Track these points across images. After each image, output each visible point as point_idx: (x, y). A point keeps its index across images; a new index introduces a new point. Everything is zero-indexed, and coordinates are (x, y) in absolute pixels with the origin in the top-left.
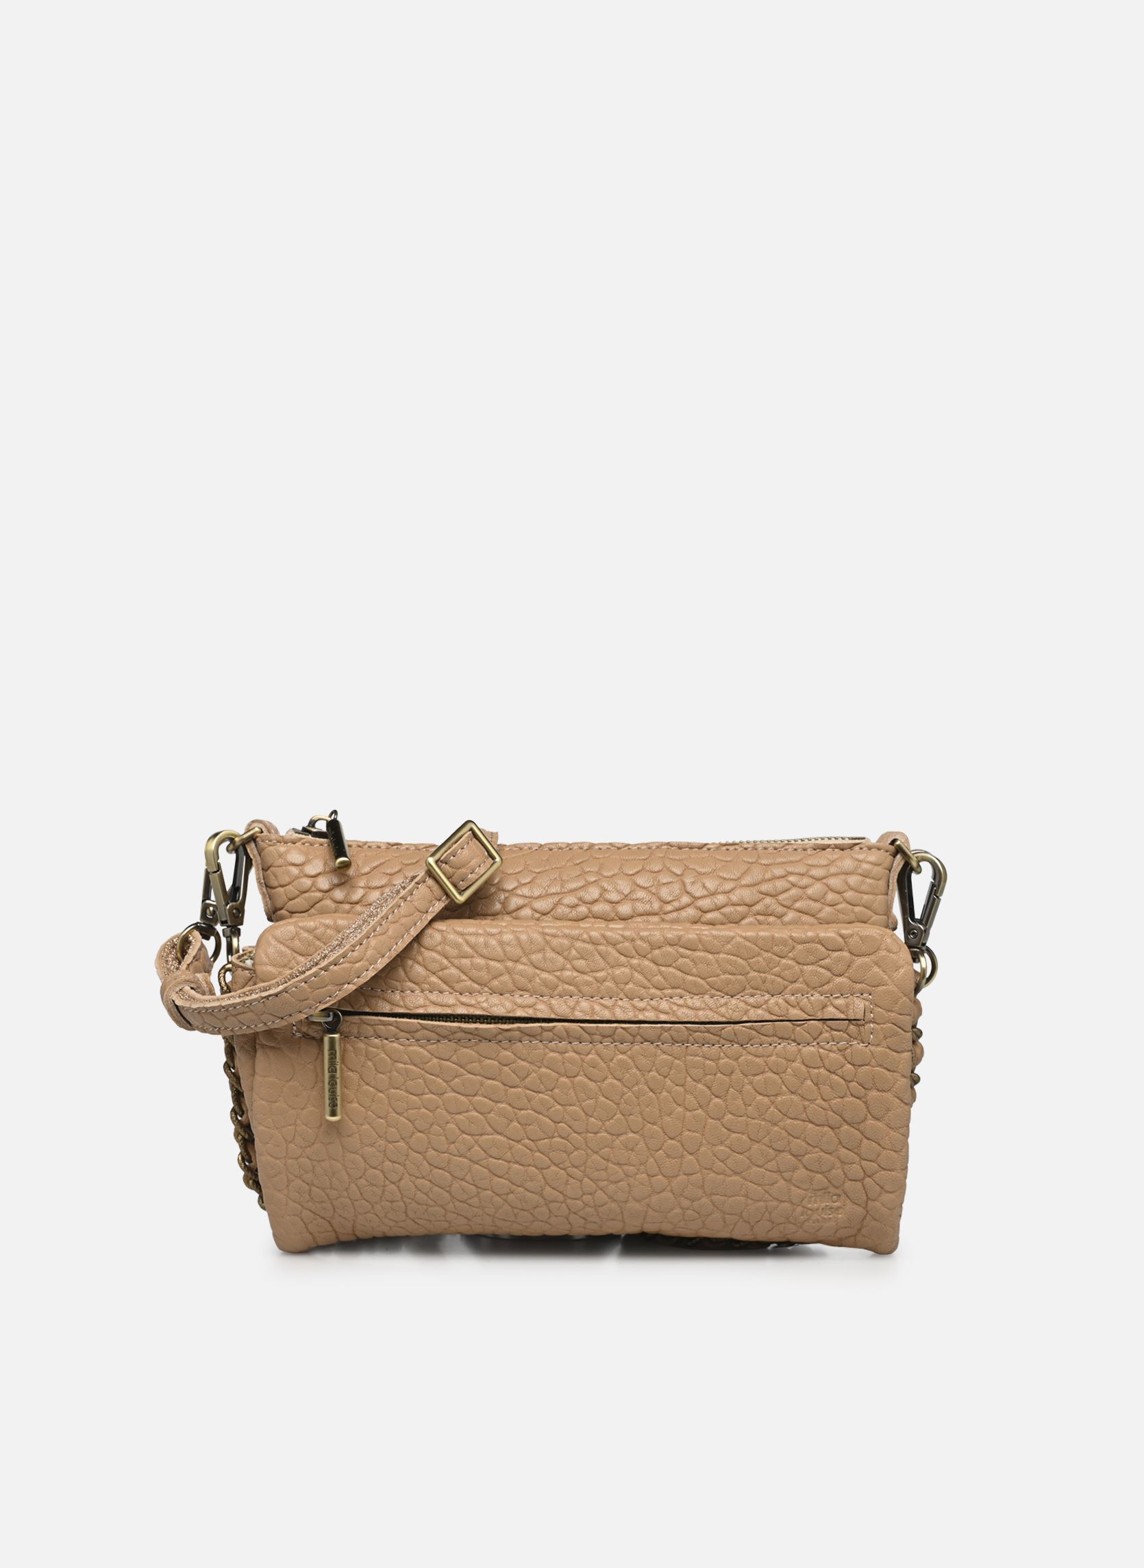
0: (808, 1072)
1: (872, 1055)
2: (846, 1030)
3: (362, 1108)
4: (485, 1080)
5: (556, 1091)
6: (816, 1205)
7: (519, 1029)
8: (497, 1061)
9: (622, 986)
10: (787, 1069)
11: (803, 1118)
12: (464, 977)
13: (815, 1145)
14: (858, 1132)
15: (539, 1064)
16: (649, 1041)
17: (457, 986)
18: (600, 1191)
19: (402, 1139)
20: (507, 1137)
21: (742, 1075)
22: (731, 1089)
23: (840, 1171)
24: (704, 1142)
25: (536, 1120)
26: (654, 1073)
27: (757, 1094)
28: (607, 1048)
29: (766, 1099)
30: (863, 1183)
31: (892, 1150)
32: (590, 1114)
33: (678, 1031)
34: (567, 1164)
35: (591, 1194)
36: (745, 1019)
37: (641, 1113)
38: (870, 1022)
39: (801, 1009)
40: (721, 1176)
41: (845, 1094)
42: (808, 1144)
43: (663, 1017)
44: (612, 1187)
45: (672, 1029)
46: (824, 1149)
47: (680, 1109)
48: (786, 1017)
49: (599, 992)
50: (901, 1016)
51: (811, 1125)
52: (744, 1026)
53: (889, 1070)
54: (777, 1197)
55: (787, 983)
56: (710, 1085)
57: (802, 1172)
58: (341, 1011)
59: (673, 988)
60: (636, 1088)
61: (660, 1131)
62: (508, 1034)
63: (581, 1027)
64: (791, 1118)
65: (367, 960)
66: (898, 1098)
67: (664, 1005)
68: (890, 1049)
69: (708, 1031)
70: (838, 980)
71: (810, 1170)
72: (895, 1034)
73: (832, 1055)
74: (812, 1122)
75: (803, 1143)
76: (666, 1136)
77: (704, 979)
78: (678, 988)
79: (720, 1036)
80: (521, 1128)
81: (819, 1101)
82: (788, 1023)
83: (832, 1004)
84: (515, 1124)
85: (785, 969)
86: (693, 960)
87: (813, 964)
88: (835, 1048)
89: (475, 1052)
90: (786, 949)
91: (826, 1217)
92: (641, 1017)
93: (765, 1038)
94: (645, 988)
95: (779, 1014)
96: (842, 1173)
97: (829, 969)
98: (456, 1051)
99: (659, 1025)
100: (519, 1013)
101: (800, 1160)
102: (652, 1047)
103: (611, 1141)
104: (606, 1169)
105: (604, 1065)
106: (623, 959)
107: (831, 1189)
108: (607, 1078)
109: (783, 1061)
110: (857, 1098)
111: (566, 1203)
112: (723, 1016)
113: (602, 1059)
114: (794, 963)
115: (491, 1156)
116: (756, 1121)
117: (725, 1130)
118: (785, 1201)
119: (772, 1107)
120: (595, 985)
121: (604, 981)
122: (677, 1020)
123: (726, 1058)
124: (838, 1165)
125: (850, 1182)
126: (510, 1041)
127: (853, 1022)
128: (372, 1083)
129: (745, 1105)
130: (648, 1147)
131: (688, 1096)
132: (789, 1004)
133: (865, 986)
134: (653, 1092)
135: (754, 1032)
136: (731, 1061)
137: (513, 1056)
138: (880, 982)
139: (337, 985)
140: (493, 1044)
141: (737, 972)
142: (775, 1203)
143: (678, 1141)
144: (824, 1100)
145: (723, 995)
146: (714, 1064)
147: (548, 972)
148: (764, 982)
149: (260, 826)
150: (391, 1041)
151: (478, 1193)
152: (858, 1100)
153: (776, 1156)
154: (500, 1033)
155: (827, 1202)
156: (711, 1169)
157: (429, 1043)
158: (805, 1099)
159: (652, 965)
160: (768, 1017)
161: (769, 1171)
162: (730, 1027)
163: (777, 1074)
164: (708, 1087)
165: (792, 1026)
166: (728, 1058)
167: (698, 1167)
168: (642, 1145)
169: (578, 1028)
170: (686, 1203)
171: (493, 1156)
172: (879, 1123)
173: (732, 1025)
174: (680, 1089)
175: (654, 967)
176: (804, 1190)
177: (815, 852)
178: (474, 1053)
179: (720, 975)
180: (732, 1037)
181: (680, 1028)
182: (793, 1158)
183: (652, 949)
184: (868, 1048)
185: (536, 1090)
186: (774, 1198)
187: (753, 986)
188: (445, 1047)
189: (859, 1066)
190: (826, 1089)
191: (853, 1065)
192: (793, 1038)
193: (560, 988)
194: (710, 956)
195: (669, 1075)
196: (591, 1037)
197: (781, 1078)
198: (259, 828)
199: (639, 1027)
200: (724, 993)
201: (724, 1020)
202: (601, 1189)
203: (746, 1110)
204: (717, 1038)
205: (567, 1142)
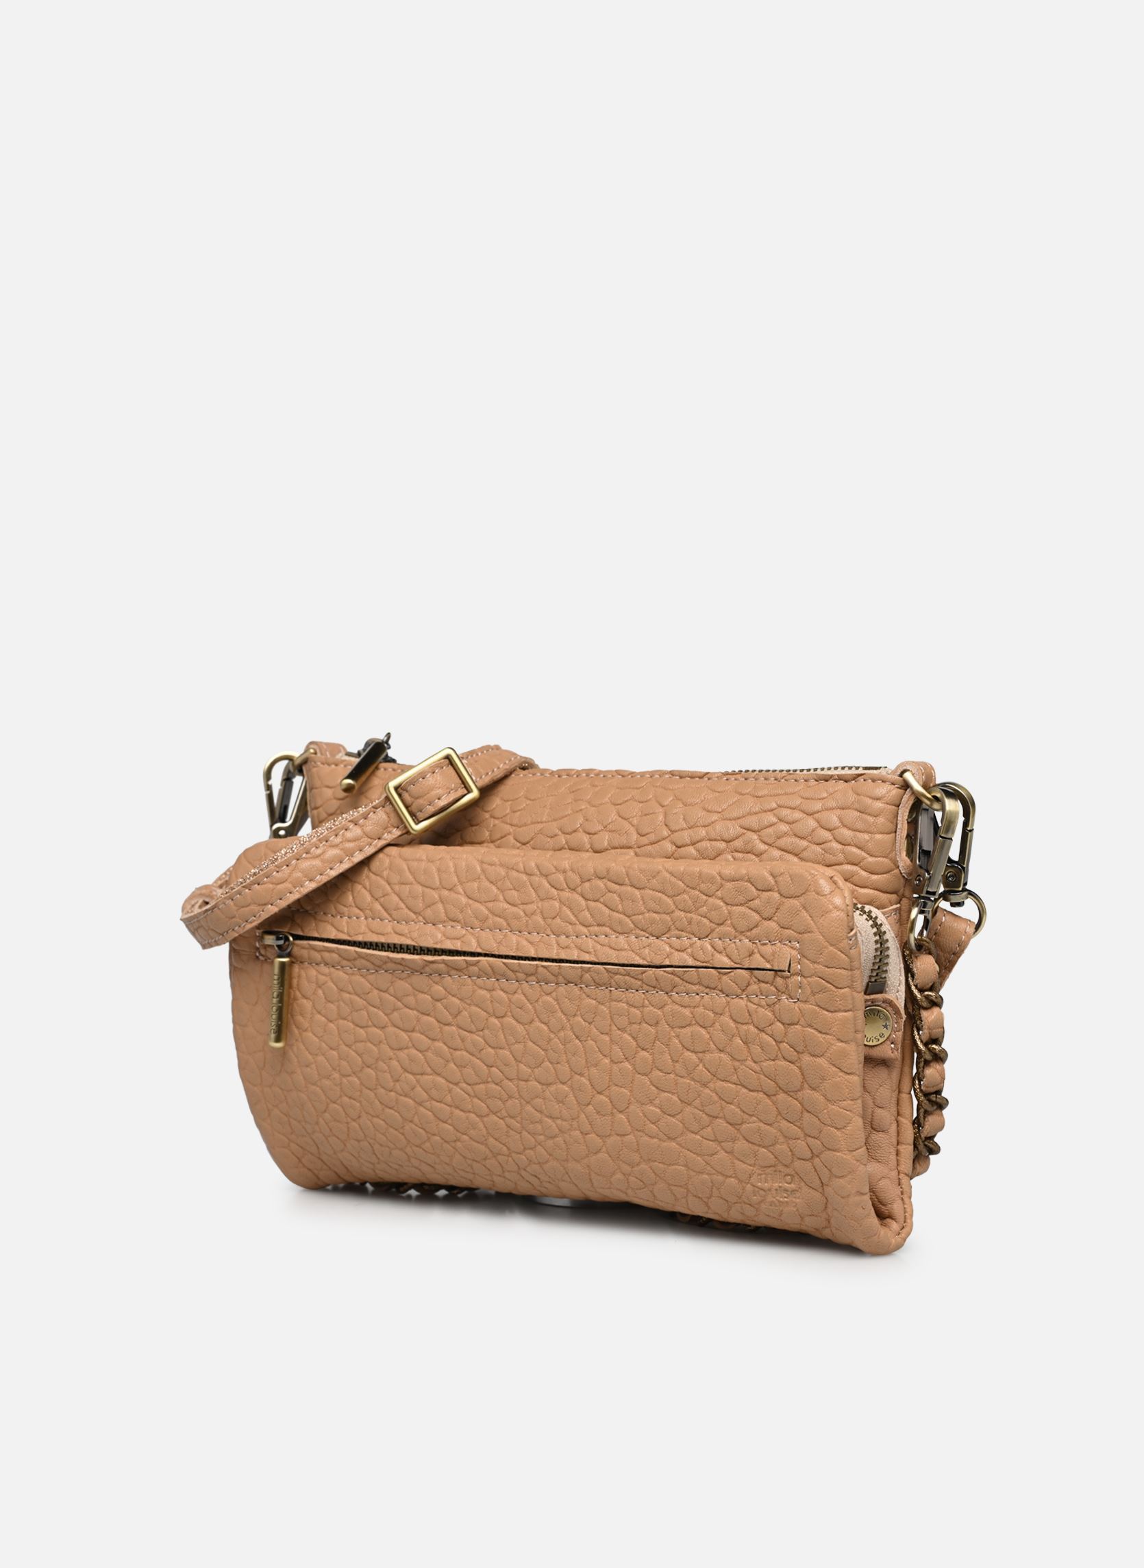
0: (737, 1028)
1: (801, 1013)
2: (773, 982)
3: (316, 1038)
4: (421, 1016)
5: (486, 1031)
6: (766, 1184)
7: (443, 962)
8: (430, 995)
9: (550, 921)
10: (714, 1023)
11: (734, 1081)
12: (403, 905)
13: (752, 1113)
14: (797, 1103)
15: (469, 1002)
16: (572, 983)
17: (394, 913)
18: (539, 1146)
19: (354, 1073)
20: (446, 1079)
21: (667, 1026)
22: (657, 1042)
23: (784, 1147)
24: (632, 1099)
25: (470, 1062)
26: (579, 1019)
27: (685, 1050)
28: (530, 987)
29: (693, 1056)
30: (813, 1163)
31: (833, 1127)
32: (519, 1059)
33: (598, 973)
34: (504, 1113)
35: (531, 1149)
36: (667, 962)
37: (568, 1062)
38: (797, 974)
39: (727, 956)
40: (655, 1140)
41: (777, 1056)
42: (744, 1112)
43: (587, 958)
44: (550, 1143)
45: (592, 969)
46: (762, 1118)
47: (607, 1061)
48: (711, 964)
49: (527, 926)
50: (829, 970)
51: (745, 1090)
52: (665, 971)
53: (820, 1032)
54: (720, 1171)
55: (714, 925)
56: (635, 1035)
57: (741, 1145)
58: (293, 935)
59: (599, 925)
60: (562, 1034)
61: (588, 1083)
62: (435, 966)
63: (504, 963)
64: (721, 1080)
65: (291, 882)
66: (834, 1065)
67: (590, 944)
68: (818, 1006)
69: (628, 975)
70: (766, 923)
71: (752, 1143)
72: (823, 990)
73: (760, 1009)
74: (744, 1086)
75: (738, 1110)
76: (593, 1090)
77: (629, 917)
78: (604, 925)
79: (641, 980)
80: (458, 1070)
81: (750, 1063)
82: (712, 970)
83: (759, 952)
84: (452, 1065)
85: (711, 910)
86: (619, 896)
87: (741, 905)
88: (763, 1003)
89: (409, 984)
90: (714, 888)
91: (781, 1199)
92: (563, 956)
93: (690, 986)
94: (571, 924)
95: (702, 959)
96: (789, 1150)
97: (757, 912)
98: (392, 983)
99: (580, 965)
100: (448, 945)
101: (738, 1130)
102: (576, 989)
103: (541, 1091)
104: (541, 1122)
105: (530, 1007)
106: (555, 892)
107: (780, 1167)
108: (533, 1020)
109: (710, 1013)
110: (790, 1062)
111: (511, 1157)
112: (644, 959)
113: (528, 1000)
114: (722, 904)
115: (433, 1099)
116: (685, 1080)
117: (654, 1088)
118: (730, 1177)
119: (701, 1065)
120: (525, 919)
121: (532, 914)
122: (597, 961)
123: (650, 1006)
124: (781, 1139)
125: (798, 1161)
126: (440, 975)
127: (779, 973)
128: (323, 1012)
129: (673, 1061)
130: (577, 1101)
131: (613, 1047)
132: (715, 950)
133: (792, 932)
134: (579, 1040)
135: (677, 979)
136: (656, 1010)
137: (444, 991)
138: (806, 928)
139: (259, 905)
140: (423, 977)
141: (661, 910)
142: (720, 1178)
143: (607, 1096)
144: (755, 1062)
145: (647, 935)
146: (638, 1012)
147: (480, 903)
148: (690, 923)
149: (315, 747)
150: (337, 969)
151: (429, 1138)
152: (792, 1065)
153: (711, 1123)
154: (426, 965)
155: (780, 1182)
156: (643, 1131)
157: (368, 973)
158: (735, 1059)
159: (580, 899)
160: (690, 962)
161: (705, 1139)
162: (651, 971)
163: (704, 1028)
164: (634, 1038)
165: (718, 974)
166: (653, 1006)
167: (630, 1127)
168: (571, 1098)
169: (501, 964)
170: (626, 1168)
171: (435, 1098)
172: (815, 1094)
173: (654, 969)
174: (607, 1038)
175: (583, 902)
176: (750, 1165)
177: (817, 783)
178: (407, 985)
179: (644, 913)
180: (654, 983)
181: (599, 969)
182: (730, 1127)
183: (582, 882)
184: (796, 1005)
185: (468, 1030)
186: (718, 1172)
187: (677, 926)
188: (383, 978)
189: (788, 1024)
190: (756, 1049)
191: (783, 1024)
192: (719, 987)
193: (490, 921)
194: (637, 892)
195: (594, 1021)
196: (515, 975)
197: (709, 1033)
198: (314, 749)
199: (559, 966)
200: (648, 933)
201: (645, 963)
202: (539, 1144)
203: (674, 1066)
204: (640, 983)
205: (500, 1088)
